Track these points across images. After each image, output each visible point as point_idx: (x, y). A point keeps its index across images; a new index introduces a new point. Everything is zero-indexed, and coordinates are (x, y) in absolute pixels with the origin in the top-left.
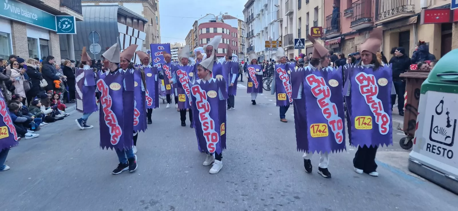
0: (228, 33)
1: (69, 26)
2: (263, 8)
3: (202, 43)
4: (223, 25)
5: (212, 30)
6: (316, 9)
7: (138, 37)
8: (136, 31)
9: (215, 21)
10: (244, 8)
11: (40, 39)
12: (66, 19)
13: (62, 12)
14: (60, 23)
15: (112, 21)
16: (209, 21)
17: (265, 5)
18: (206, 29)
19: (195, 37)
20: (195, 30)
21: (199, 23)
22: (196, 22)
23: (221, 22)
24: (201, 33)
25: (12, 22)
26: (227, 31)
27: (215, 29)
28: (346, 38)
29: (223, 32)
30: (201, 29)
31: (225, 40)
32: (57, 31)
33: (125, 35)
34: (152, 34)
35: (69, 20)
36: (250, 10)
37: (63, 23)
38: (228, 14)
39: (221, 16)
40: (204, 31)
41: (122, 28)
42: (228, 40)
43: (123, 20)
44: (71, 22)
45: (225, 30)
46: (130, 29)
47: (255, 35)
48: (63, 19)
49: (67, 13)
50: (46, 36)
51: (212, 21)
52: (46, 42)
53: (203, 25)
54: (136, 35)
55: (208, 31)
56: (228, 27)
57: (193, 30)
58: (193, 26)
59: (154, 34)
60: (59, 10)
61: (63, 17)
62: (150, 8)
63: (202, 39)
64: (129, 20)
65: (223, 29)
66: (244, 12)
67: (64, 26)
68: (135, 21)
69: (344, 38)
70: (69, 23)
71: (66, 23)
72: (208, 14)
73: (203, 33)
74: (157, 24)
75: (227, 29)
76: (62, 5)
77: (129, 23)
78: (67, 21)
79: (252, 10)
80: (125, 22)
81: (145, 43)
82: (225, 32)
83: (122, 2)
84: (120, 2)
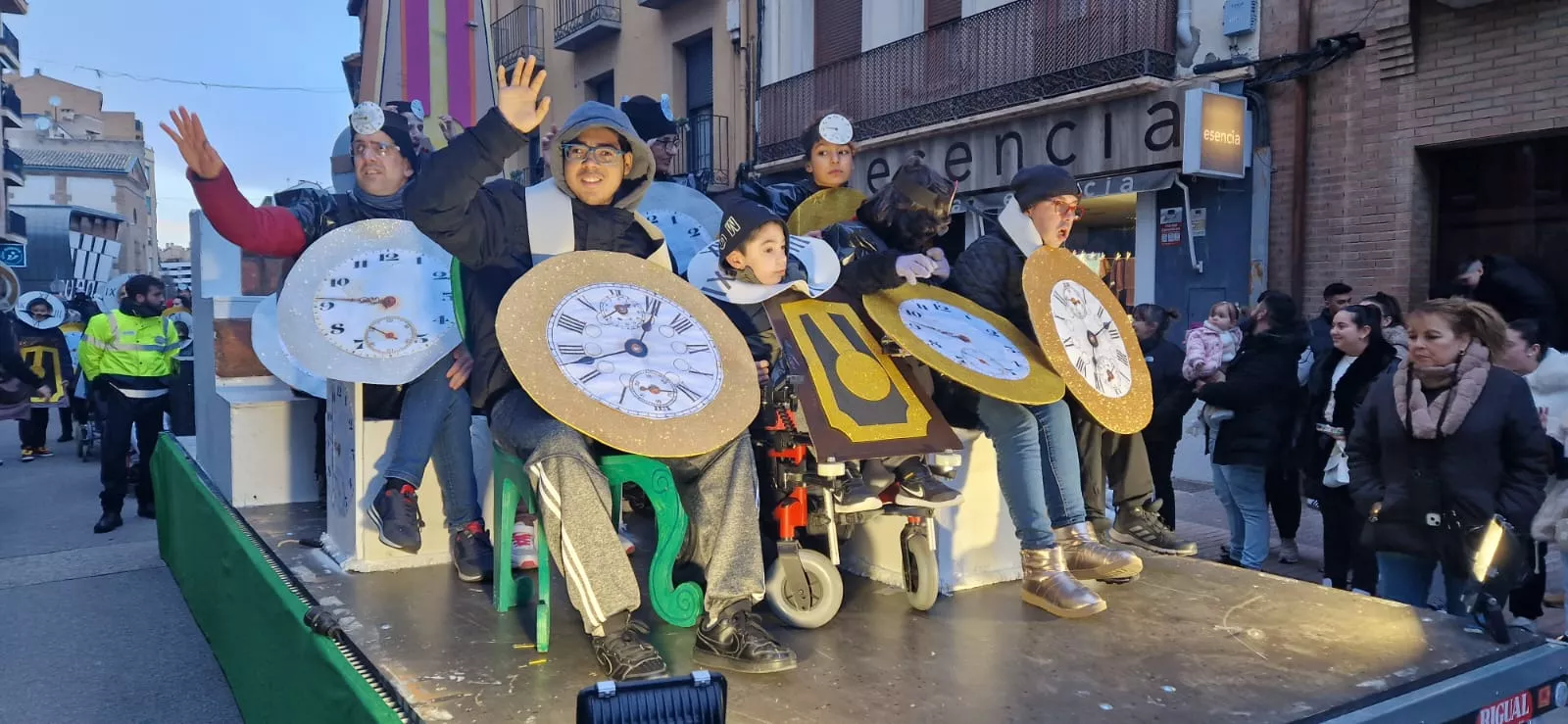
1: (16, 256)
7: (103, 252)
8: (100, 241)
12: (12, 248)
15: (60, 232)
33: (76, 250)
34: (135, 242)
35: (18, 250)
37: (9, 252)
41: (74, 238)
43: (76, 226)
44: (21, 252)
46: (88, 239)
54: (98, 248)
59: (140, 240)
61: (6, 247)
62: (135, 190)
64: (86, 224)
67: (10, 256)
68: (98, 221)
70: (17, 253)
71: (14, 254)
74: (150, 213)
77: (87, 228)
78: (14, 251)
80: (80, 228)
81: (117, 261)
83: (66, 175)
84: (60, 175)
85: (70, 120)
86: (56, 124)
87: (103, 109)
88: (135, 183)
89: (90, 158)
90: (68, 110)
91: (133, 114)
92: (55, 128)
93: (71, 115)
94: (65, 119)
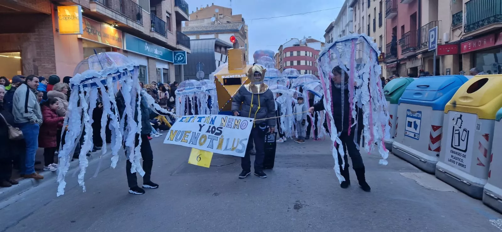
0: (311, 56)
1: (182, 58)
2: (341, 33)
3: (286, 65)
4: (306, 49)
5: (295, 54)
6: (381, 37)
9: (299, 45)
10: (325, 33)
11: (163, 68)
12: (180, 53)
13: (177, 48)
14: (176, 56)
15: (210, 51)
16: (293, 45)
17: (343, 30)
18: (290, 52)
19: (280, 60)
20: (280, 53)
21: (284, 47)
22: (281, 46)
23: (305, 46)
24: (286, 57)
25: (148, 58)
26: (310, 54)
27: (299, 52)
28: (401, 63)
29: (306, 55)
30: (286, 53)
31: (308, 62)
32: (173, 62)
33: (219, 61)
35: (182, 54)
36: (330, 34)
37: (178, 56)
38: (312, 38)
39: (305, 39)
40: (288, 54)
41: (217, 56)
42: (311, 62)
43: (218, 50)
44: (183, 55)
45: (308, 53)
46: (224, 56)
47: (334, 58)
48: (178, 54)
49: (181, 48)
50: (166, 66)
51: (295, 45)
52: (166, 70)
53: (287, 49)
55: (292, 55)
56: (311, 50)
57: (278, 53)
58: (279, 50)
60: (175, 47)
62: (240, 37)
63: (286, 62)
64: (223, 49)
65: (306, 52)
66: (325, 36)
67: (179, 58)
69: (399, 63)
70: (182, 56)
71: (180, 56)
72: (292, 39)
73: (287, 56)
74: (246, 50)
75: (309, 52)
76: (178, 43)
77: (223, 51)
78: (181, 55)
79: (332, 35)
80: (220, 51)
82: (308, 55)
83: (217, 33)
84: (216, 33)
85: (221, 18)
86: (217, 20)
87: (233, 15)
88: (242, 36)
89: (226, 27)
90: (221, 15)
91: (241, 15)
92: (217, 21)
93: (222, 16)
94: (220, 18)
